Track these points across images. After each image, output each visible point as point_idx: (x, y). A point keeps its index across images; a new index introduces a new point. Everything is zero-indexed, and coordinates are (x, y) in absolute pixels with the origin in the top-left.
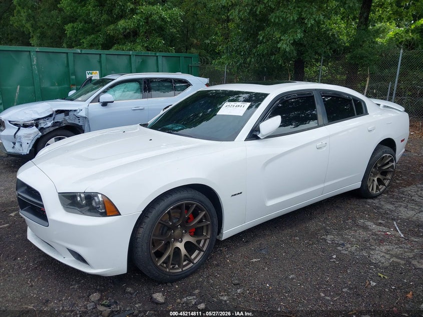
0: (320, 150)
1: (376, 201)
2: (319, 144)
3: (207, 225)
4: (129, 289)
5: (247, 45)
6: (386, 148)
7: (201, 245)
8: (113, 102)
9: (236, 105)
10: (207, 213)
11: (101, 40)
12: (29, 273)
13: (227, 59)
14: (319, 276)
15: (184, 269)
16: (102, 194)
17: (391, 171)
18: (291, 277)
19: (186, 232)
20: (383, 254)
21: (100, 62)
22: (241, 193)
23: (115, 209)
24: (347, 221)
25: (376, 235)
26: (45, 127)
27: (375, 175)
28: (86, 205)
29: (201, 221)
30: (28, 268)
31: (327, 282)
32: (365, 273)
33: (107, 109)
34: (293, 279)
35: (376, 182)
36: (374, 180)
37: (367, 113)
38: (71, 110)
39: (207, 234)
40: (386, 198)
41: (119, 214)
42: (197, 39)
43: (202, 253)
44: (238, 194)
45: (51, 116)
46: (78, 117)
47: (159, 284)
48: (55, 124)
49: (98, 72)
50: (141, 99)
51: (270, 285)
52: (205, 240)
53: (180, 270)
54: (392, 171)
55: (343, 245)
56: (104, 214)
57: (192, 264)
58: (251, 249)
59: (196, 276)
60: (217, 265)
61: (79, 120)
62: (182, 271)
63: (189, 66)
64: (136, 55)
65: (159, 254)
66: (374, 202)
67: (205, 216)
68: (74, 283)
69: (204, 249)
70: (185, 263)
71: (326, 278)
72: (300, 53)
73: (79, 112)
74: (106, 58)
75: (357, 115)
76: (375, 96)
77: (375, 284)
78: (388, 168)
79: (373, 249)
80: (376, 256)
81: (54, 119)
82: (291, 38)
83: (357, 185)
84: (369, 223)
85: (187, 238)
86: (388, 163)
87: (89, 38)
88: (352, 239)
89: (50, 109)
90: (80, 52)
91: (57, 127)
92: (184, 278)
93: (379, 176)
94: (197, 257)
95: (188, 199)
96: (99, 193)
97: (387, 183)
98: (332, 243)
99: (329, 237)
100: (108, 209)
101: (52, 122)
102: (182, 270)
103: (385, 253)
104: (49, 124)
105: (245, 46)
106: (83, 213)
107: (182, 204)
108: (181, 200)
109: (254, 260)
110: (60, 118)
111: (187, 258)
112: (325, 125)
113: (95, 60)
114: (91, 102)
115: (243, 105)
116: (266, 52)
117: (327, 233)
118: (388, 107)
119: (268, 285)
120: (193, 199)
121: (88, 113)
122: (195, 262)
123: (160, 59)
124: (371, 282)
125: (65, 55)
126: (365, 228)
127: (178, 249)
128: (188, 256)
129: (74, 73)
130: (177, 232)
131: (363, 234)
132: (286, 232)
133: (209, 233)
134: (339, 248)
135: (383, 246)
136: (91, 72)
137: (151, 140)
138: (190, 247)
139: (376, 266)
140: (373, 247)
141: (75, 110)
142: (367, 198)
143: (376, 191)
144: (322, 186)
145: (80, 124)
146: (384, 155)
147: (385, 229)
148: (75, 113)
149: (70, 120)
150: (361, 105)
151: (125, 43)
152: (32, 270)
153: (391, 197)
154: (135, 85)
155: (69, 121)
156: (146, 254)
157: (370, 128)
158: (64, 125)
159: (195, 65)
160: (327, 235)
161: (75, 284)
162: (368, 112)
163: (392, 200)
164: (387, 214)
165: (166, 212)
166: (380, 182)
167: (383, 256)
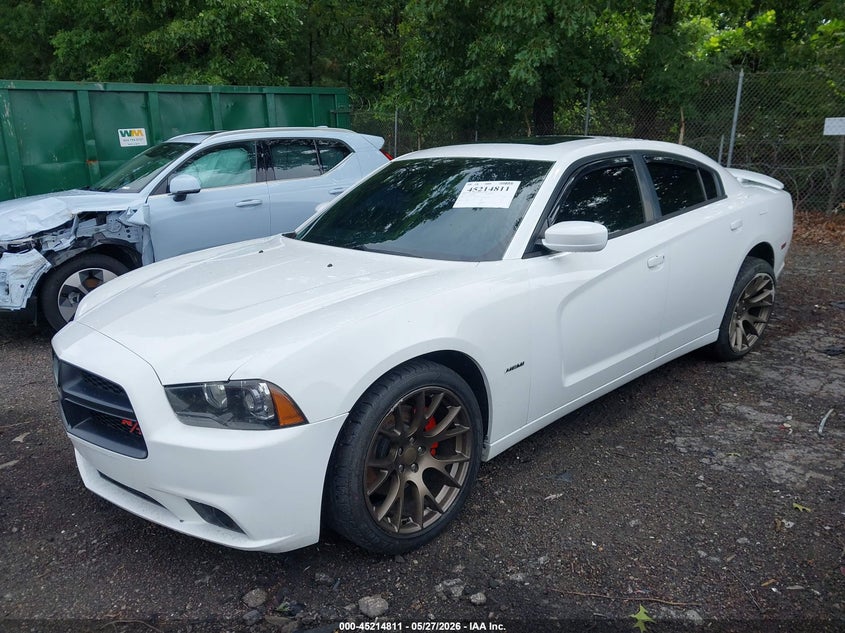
0: (655, 271)
1: (743, 365)
2: (652, 260)
3: (464, 434)
4: (322, 577)
5: (441, 69)
6: (761, 262)
7: (453, 474)
8: (198, 191)
9: (490, 187)
10: (465, 409)
11: (131, 64)
12: (94, 560)
13: (403, 98)
14: (683, 517)
15: (426, 525)
16: (267, 382)
17: (767, 306)
18: (633, 523)
19: (424, 448)
20: (788, 466)
21: (146, 108)
22: (522, 364)
23: (294, 412)
24: (702, 408)
25: (764, 430)
26: (57, 249)
27: (740, 314)
28: (231, 406)
29: (451, 427)
30: (89, 550)
31: (704, 527)
32: (767, 505)
33: (185, 206)
34: (637, 527)
35: (741, 330)
36: (737, 325)
37: (724, 196)
38: (110, 212)
39: (464, 451)
40: (759, 359)
41: (305, 421)
42: (332, 59)
43: (456, 491)
44: (518, 366)
45: (67, 225)
46: (127, 227)
47: (378, 559)
48: (77, 243)
49: (143, 130)
50: (252, 182)
51: (598, 543)
52: (461, 464)
53: (419, 528)
54: (770, 306)
55: (710, 453)
56: (274, 424)
57: (438, 515)
58: (538, 476)
59: (447, 538)
60: (483, 513)
61: (128, 231)
62: (423, 529)
63: (329, 113)
64: (221, 93)
65: (378, 499)
66: (741, 366)
67: (459, 415)
68: (199, 573)
69: (461, 482)
70: (425, 513)
71: (698, 520)
72: (547, 84)
73: (130, 216)
74: (160, 101)
75: (709, 199)
76: (738, 162)
77: (792, 524)
78: (761, 301)
79: (769, 459)
80: (777, 471)
81: (75, 232)
82: (535, 57)
83: (712, 336)
84: (744, 409)
85: (428, 462)
86: (761, 292)
87: (105, 61)
88: (724, 442)
89: (67, 211)
90: (102, 89)
91: (85, 249)
92: (424, 544)
93: (745, 317)
94: (446, 497)
95: (430, 381)
96: (262, 381)
97: (759, 328)
98: (689, 452)
99: (679, 440)
100: (281, 412)
101: (73, 238)
102: (422, 527)
103: (791, 463)
104: (67, 243)
105: (438, 73)
106: (225, 425)
107: (420, 394)
108: (417, 385)
109: (553, 496)
110: (88, 228)
111: (429, 502)
112: (658, 221)
113: (135, 105)
114: (152, 194)
115: (505, 187)
116: (481, 84)
117: (673, 434)
118: (750, 181)
119: (594, 544)
120: (438, 382)
121: (148, 217)
122: (444, 509)
123: (271, 100)
124: (784, 521)
125: (71, 95)
126: (740, 419)
127: (411, 484)
128: (432, 497)
129: (93, 135)
130: (409, 451)
131: (741, 432)
132: (594, 436)
133: (469, 449)
134: (705, 461)
135: (783, 450)
136: (128, 130)
137: (330, 265)
138: (433, 479)
139: (783, 488)
140: (767, 455)
141: (119, 212)
142: (725, 361)
143: (743, 347)
144: (656, 341)
145: (131, 240)
146: (758, 275)
147: (778, 418)
148: (121, 218)
149: (111, 232)
150: (712, 180)
151: (184, 71)
152: (99, 554)
153: (768, 357)
154: (239, 156)
155: (109, 235)
156: (357, 498)
157: (733, 224)
158: (99, 243)
159: (341, 111)
160: (674, 437)
161: (203, 576)
162: (726, 193)
163: (770, 361)
164: (772, 389)
165: (392, 410)
166: (749, 328)
167: (789, 471)
